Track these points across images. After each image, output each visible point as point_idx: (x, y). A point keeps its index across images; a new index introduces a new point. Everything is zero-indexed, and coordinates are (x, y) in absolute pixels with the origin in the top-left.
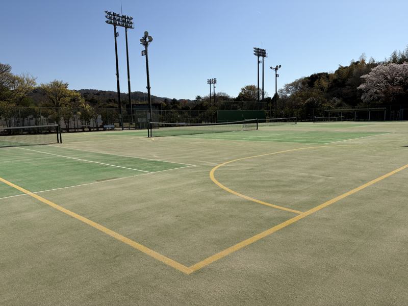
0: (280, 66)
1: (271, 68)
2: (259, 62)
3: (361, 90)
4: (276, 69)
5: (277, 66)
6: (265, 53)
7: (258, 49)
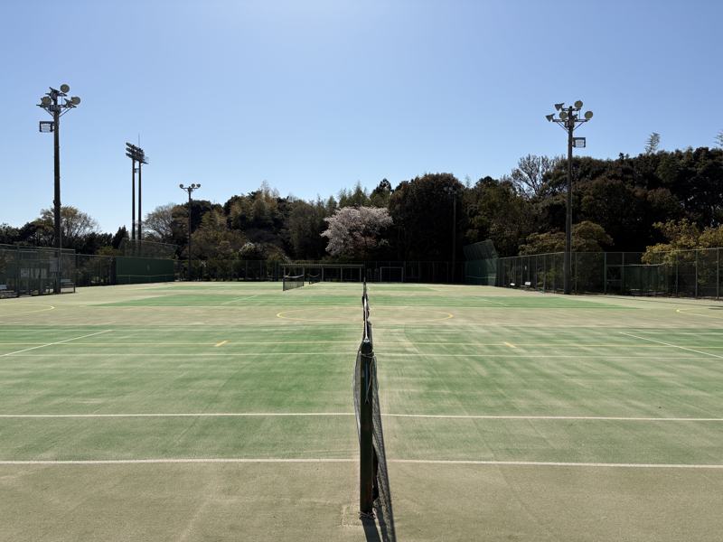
0: (199, 186)
1: (181, 186)
2: (134, 170)
3: (326, 237)
4: (190, 190)
5: (193, 185)
6: (143, 155)
7: (133, 147)
